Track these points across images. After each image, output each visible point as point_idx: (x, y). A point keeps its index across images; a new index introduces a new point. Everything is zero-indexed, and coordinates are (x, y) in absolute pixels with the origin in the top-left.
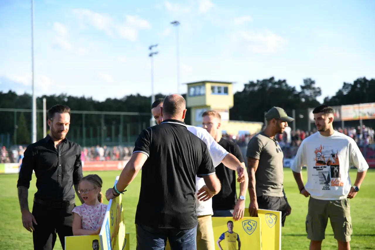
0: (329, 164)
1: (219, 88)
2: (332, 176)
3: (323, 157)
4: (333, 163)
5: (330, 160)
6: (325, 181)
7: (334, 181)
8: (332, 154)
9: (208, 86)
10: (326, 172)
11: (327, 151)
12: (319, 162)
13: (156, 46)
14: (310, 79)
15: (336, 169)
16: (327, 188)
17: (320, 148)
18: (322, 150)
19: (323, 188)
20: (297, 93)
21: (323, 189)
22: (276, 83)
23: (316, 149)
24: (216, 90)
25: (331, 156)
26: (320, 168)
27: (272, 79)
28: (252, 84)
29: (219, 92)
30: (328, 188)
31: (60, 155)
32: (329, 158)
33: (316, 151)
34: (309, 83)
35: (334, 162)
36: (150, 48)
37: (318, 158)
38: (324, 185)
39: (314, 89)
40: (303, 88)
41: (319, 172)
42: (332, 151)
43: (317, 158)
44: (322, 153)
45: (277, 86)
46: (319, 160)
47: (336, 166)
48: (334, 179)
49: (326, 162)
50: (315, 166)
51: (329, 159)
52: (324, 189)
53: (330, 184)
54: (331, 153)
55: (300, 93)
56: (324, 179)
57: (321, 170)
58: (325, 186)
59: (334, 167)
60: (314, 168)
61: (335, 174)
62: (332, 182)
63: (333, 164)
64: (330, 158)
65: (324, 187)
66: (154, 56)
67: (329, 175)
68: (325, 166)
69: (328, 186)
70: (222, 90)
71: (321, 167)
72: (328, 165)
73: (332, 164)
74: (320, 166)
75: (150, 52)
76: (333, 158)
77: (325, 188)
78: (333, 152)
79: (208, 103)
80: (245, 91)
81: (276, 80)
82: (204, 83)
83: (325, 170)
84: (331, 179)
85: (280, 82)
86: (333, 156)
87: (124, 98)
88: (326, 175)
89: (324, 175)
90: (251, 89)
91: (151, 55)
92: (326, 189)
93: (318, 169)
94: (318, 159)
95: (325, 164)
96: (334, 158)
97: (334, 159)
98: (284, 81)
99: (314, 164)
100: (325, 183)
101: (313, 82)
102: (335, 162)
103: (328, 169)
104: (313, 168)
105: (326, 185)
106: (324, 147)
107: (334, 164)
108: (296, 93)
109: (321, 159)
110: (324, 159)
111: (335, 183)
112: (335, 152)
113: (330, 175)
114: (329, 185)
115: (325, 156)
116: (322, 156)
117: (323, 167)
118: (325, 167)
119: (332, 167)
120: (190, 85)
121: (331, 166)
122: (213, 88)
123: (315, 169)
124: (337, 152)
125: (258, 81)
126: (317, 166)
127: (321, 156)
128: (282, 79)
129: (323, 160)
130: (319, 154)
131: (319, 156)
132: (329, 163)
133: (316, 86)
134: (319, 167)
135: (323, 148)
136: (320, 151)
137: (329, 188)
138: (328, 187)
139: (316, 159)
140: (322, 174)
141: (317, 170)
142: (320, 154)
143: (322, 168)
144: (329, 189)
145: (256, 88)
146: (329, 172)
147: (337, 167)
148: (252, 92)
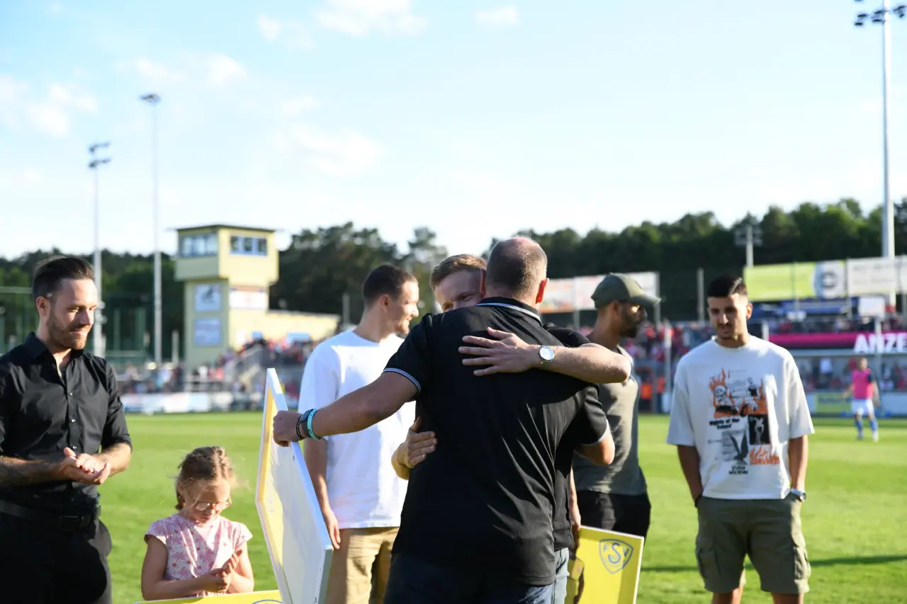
0: (745, 413)
1: (247, 240)
2: (753, 441)
3: (731, 397)
4: (752, 409)
5: (747, 402)
6: (736, 454)
7: (755, 452)
8: (750, 390)
9: (224, 236)
10: (737, 432)
11: (738, 383)
12: (722, 409)
13: (106, 145)
14: (426, 229)
15: (760, 423)
16: (740, 470)
17: (722, 376)
18: (727, 381)
19: (731, 469)
20: (400, 258)
21: (730, 473)
22: (356, 235)
23: (713, 378)
24: (240, 245)
25: (749, 392)
26: (725, 424)
27: (349, 225)
28: (307, 236)
29: (248, 249)
30: (743, 470)
31: (71, 394)
32: (744, 398)
33: (713, 384)
34: (423, 237)
35: (755, 408)
36: (92, 150)
37: (719, 399)
38: (734, 463)
39: (433, 248)
40: (412, 246)
41: (723, 434)
42: (750, 380)
43: (717, 399)
44: (726, 388)
45: (359, 241)
46: (723, 403)
47: (759, 416)
48: (757, 447)
49: (738, 409)
50: (714, 420)
51: (744, 402)
52: (735, 473)
53: (747, 459)
54: (748, 385)
55: (406, 257)
56: (732, 448)
57: (726, 427)
58: (737, 466)
59: (756, 419)
60: (712, 423)
61: (758, 435)
62: (751, 456)
63: (753, 413)
64: (746, 399)
65: (733, 467)
66: (100, 167)
67: (745, 439)
68: (736, 417)
69: (743, 466)
70: (254, 246)
71: (728, 421)
72: (742, 415)
73: (750, 410)
74: (724, 419)
75: (90, 158)
76: (753, 398)
77: (735, 470)
78: (751, 383)
79: (223, 272)
80: (291, 249)
81: (358, 228)
82: (214, 229)
83: (735, 427)
84: (750, 447)
85: (366, 234)
86: (753, 392)
87: (22, 258)
88: (739, 439)
89: (734, 440)
90: (305, 245)
91: (93, 165)
92: (739, 472)
93: (720, 425)
94: (720, 401)
95: (734, 412)
96: (756, 398)
97: (755, 400)
98: (375, 231)
99: (711, 414)
100: (736, 458)
101: (431, 236)
102: (757, 406)
103: (743, 423)
104: (709, 424)
105: (738, 463)
106: (731, 374)
107: (757, 413)
108: (398, 257)
109: (725, 402)
110: (733, 402)
111: (758, 458)
112: (757, 383)
113: (748, 439)
114: (745, 463)
115: (734, 395)
116: (728, 394)
117: (731, 422)
118: (736, 421)
119: (751, 418)
120: (184, 233)
121: (749, 416)
122: (233, 240)
123: (714, 427)
124: (762, 384)
125: (321, 230)
126: (718, 419)
127: (725, 393)
128: (370, 227)
129: (729, 403)
130: (721, 390)
131: (722, 396)
132: (744, 410)
133: (436, 242)
134: (722, 422)
135: (727, 375)
136: (723, 384)
137: (746, 470)
138: (744, 468)
139: (714, 403)
140: (729, 437)
141: (718, 427)
142: (723, 388)
143: (728, 424)
144: (745, 472)
145: (316, 244)
146: (745, 432)
147: (762, 420)
148: (307, 253)
